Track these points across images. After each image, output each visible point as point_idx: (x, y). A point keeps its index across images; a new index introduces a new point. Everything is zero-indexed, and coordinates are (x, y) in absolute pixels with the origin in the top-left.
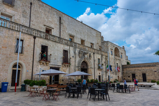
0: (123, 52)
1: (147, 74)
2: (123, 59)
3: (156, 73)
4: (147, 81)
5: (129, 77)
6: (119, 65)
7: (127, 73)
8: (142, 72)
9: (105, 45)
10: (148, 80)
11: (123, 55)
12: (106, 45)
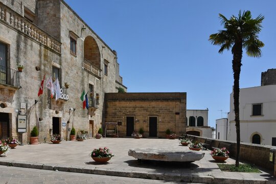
0: (111, 60)
1: (160, 119)
2: (109, 78)
3: (177, 116)
4: (158, 134)
5: (120, 124)
6: (95, 89)
7: (115, 114)
8: (148, 113)
9: (48, 10)
10: (160, 132)
11: (111, 67)
12: (52, 13)
